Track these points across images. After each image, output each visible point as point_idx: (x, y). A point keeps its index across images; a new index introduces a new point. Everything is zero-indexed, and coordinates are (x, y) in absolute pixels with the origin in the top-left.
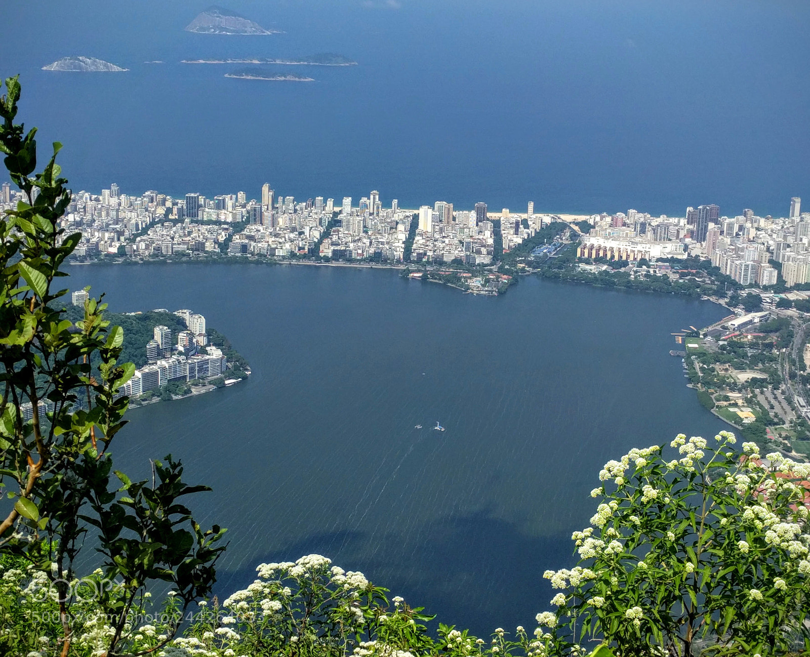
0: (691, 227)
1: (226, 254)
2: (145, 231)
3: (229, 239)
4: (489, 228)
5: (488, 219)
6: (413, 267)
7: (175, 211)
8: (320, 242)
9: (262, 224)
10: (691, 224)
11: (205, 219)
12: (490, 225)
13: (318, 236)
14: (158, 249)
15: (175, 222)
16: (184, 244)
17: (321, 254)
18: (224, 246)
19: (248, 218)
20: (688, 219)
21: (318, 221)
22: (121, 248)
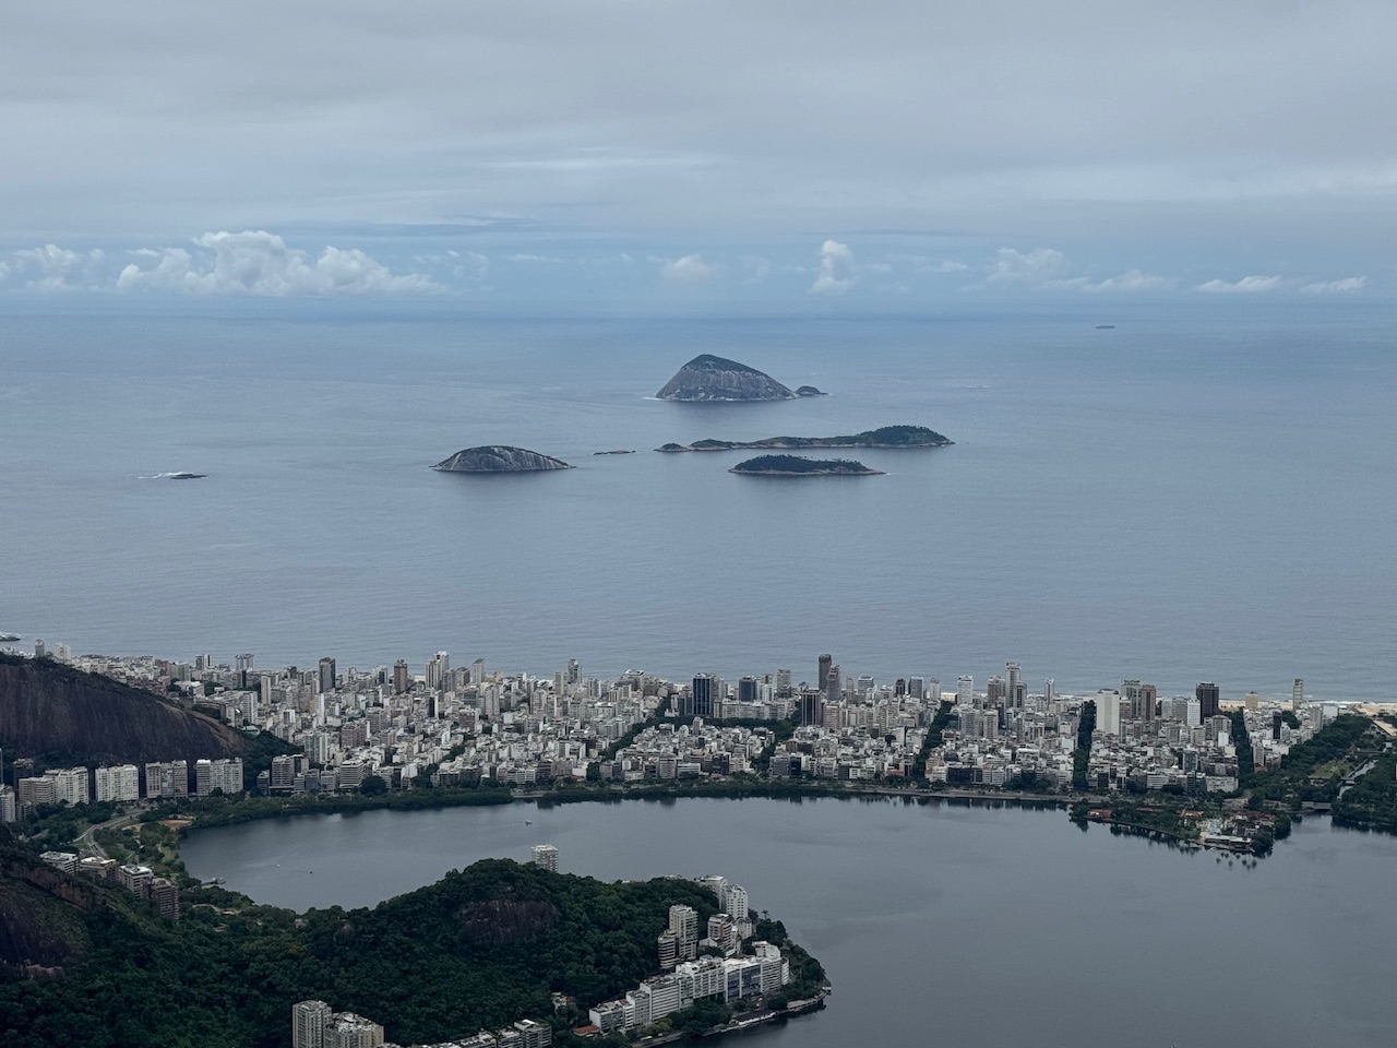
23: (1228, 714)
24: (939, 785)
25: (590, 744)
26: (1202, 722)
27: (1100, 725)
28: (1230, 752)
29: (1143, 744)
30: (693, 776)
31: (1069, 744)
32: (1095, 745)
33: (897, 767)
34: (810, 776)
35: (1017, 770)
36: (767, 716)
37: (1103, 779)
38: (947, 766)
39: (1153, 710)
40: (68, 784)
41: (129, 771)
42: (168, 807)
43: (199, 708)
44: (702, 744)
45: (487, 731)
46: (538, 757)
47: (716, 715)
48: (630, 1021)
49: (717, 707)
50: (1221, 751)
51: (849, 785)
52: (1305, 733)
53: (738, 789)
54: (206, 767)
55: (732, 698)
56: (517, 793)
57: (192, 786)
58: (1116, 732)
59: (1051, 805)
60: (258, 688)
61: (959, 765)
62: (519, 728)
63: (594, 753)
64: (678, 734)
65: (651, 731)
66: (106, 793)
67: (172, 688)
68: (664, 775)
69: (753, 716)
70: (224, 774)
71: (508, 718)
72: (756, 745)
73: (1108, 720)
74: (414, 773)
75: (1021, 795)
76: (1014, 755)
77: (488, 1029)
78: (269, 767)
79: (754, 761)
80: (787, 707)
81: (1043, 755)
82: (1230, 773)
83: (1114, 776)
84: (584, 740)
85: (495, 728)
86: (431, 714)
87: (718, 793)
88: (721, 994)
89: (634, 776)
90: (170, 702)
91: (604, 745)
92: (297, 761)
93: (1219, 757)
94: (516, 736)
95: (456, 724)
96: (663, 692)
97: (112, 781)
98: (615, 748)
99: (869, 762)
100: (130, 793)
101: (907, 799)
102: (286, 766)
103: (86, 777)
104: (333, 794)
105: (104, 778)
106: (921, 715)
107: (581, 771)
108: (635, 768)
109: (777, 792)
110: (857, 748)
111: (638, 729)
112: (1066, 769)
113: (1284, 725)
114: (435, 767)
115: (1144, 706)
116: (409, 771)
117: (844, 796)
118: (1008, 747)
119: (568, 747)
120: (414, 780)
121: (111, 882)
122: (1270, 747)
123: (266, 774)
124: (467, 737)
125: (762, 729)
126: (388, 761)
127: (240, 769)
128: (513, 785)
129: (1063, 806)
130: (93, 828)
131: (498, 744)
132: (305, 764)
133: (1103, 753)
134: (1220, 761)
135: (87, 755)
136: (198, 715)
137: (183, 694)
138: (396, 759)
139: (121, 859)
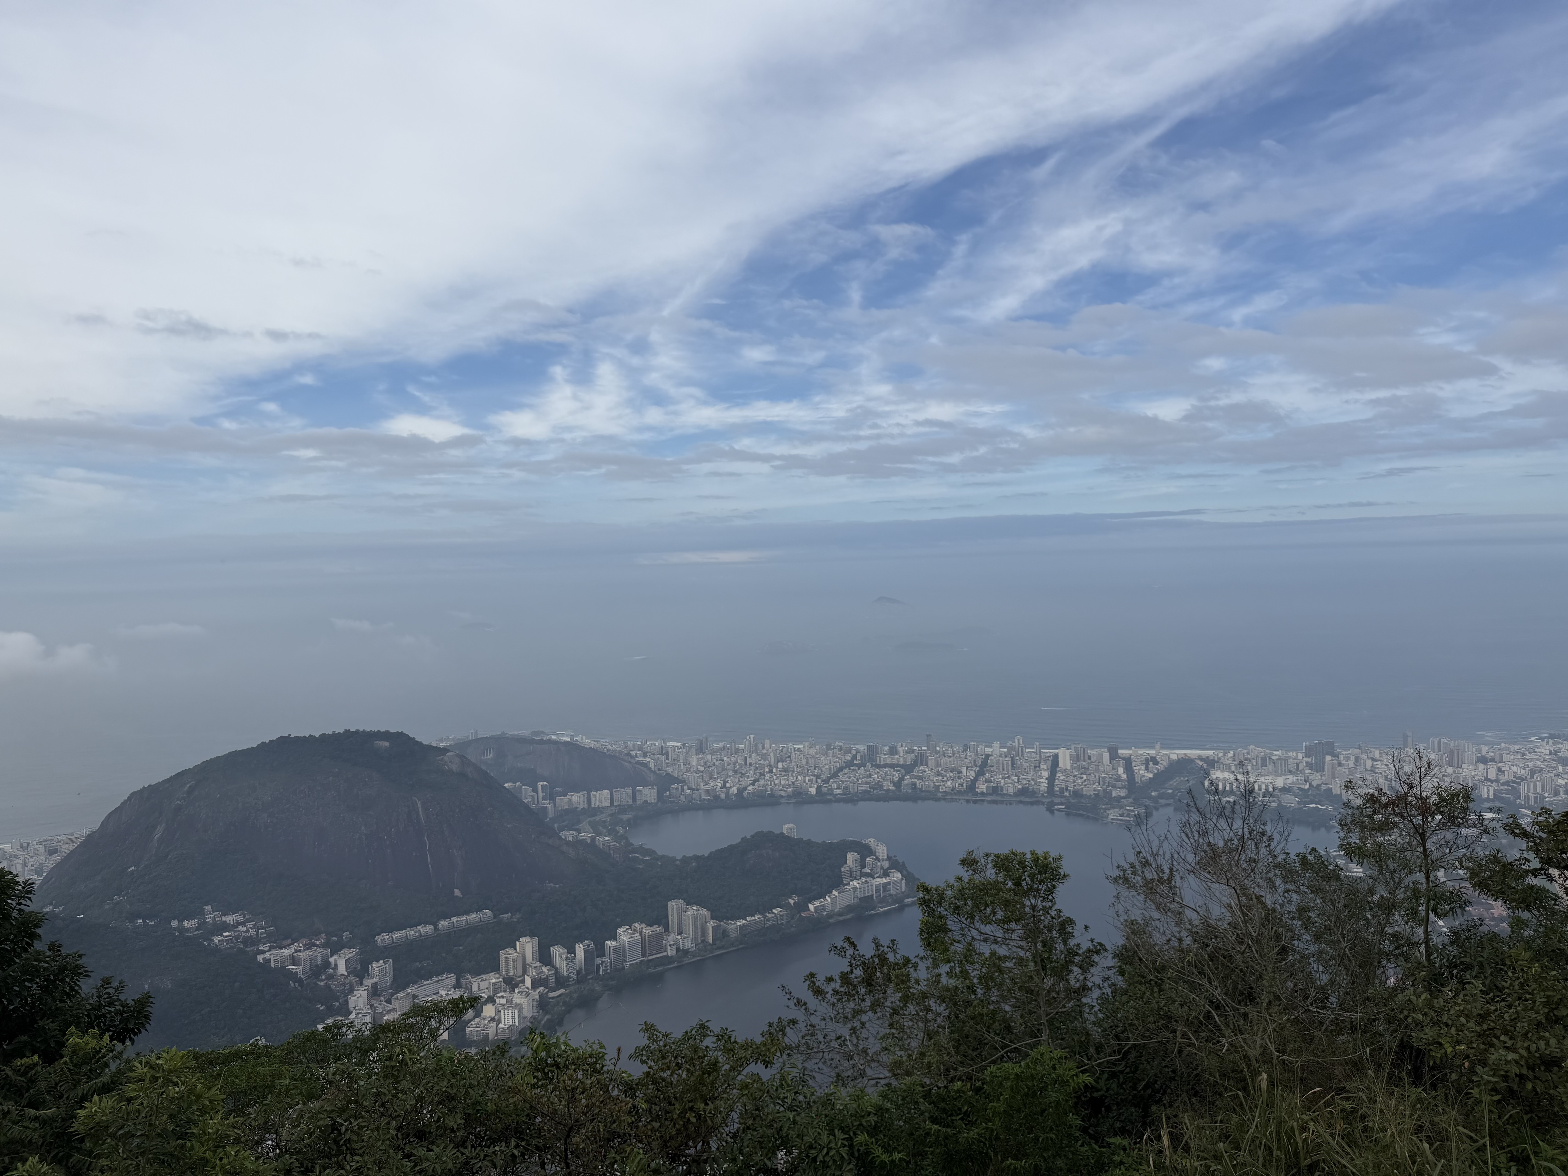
0: (1309, 760)
1: (900, 791)
2: (835, 775)
3: (902, 779)
4: (1121, 765)
5: (1120, 757)
6: (1057, 800)
7: (858, 757)
8: (976, 779)
9: (927, 765)
10: (1309, 757)
11: (882, 763)
12: (1122, 762)
13: (974, 775)
14: (846, 788)
15: (859, 766)
16: (867, 784)
17: (977, 790)
18: (897, 785)
19: (915, 762)
20: (1306, 753)
21: (972, 761)
22: (819, 789)
23: (1124, 759)
24: (982, 794)
25: (818, 777)
26: (1110, 763)
27: (1061, 764)
28: (1124, 776)
29: (1082, 774)
30: (866, 791)
31: (1046, 774)
32: (1058, 775)
33: (962, 786)
34: (921, 790)
35: (1020, 787)
36: (902, 762)
37: (1062, 790)
38: (986, 785)
39: (1087, 757)
40: (576, 799)
41: (606, 792)
42: (623, 809)
43: (638, 763)
44: (870, 776)
45: (771, 771)
46: (793, 783)
47: (878, 762)
48: (829, 909)
49: (878, 758)
50: (1119, 776)
51: (939, 795)
52: (1160, 767)
53: (887, 797)
54: (641, 791)
55: (885, 754)
56: (783, 801)
57: (634, 799)
58: (1069, 768)
59: (1037, 803)
60: (667, 754)
61: (992, 784)
62: (785, 770)
63: (819, 781)
64: (859, 772)
65: (846, 771)
66: (595, 803)
67: (628, 754)
68: (852, 791)
69: (896, 762)
70: (649, 794)
71: (780, 765)
72: (896, 776)
73: (1065, 762)
74: (736, 792)
75: (1023, 799)
76: (1018, 779)
77: (760, 913)
78: (669, 790)
79: (895, 784)
80: (910, 758)
81: (1033, 779)
82: (1123, 787)
83: (1067, 789)
84: (815, 775)
85: (774, 770)
86: (746, 764)
87: (878, 799)
88: (872, 896)
89: (838, 792)
90: (624, 760)
91: (824, 777)
92: (682, 786)
93: (1118, 779)
94: (783, 774)
95: (757, 768)
96: (854, 752)
97: (598, 796)
98: (829, 778)
99: (949, 783)
100: (606, 803)
101: (968, 801)
102: (677, 789)
103: (586, 796)
104: (699, 802)
105: (595, 795)
106: (975, 761)
107: (813, 791)
108: (838, 788)
109: (906, 798)
110: (943, 777)
111: (841, 769)
112: (1044, 786)
113: (1151, 763)
114: (745, 789)
115: (1082, 755)
116: (734, 790)
117: (937, 800)
118: (1016, 776)
119: (807, 778)
120: (735, 795)
121: (591, 846)
122: (1143, 774)
123: (668, 793)
124: (761, 774)
125: (899, 768)
126: (724, 786)
127: (656, 791)
128: (782, 797)
129: (1043, 804)
130: (589, 819)
131: (775, 778)
132: (686, 787)
133: (1062, 778)
134: (1119, 781)
135: (587, 786)
136: (637, 766)
137: (632, 757)
138: (728, 785)
139: (599, 834)
